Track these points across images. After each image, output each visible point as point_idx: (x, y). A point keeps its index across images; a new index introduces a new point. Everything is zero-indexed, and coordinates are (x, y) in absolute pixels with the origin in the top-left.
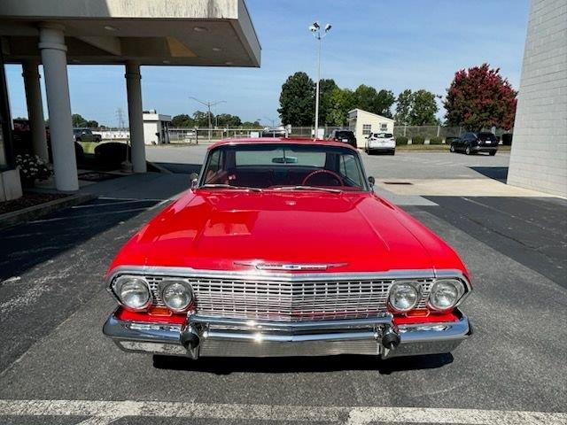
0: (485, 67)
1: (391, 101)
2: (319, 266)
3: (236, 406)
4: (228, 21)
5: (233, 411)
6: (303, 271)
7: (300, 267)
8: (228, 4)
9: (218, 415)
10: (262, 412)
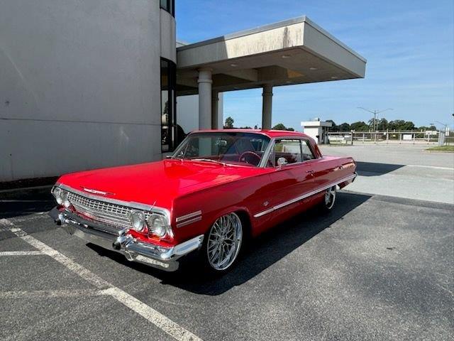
2: (100, 192)
4: (298, 47)
6: (96, 194)
7: (95, 192)
8: (297, 36)
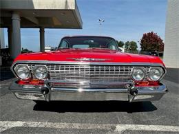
0: (152, 33)
1: (123, 45)
2: (102, 59)
3: (65, 124)
5: (64, 125)
7: (93, 59)
8: (72, 5)
9: (57, 127)
10: (77, 126)
